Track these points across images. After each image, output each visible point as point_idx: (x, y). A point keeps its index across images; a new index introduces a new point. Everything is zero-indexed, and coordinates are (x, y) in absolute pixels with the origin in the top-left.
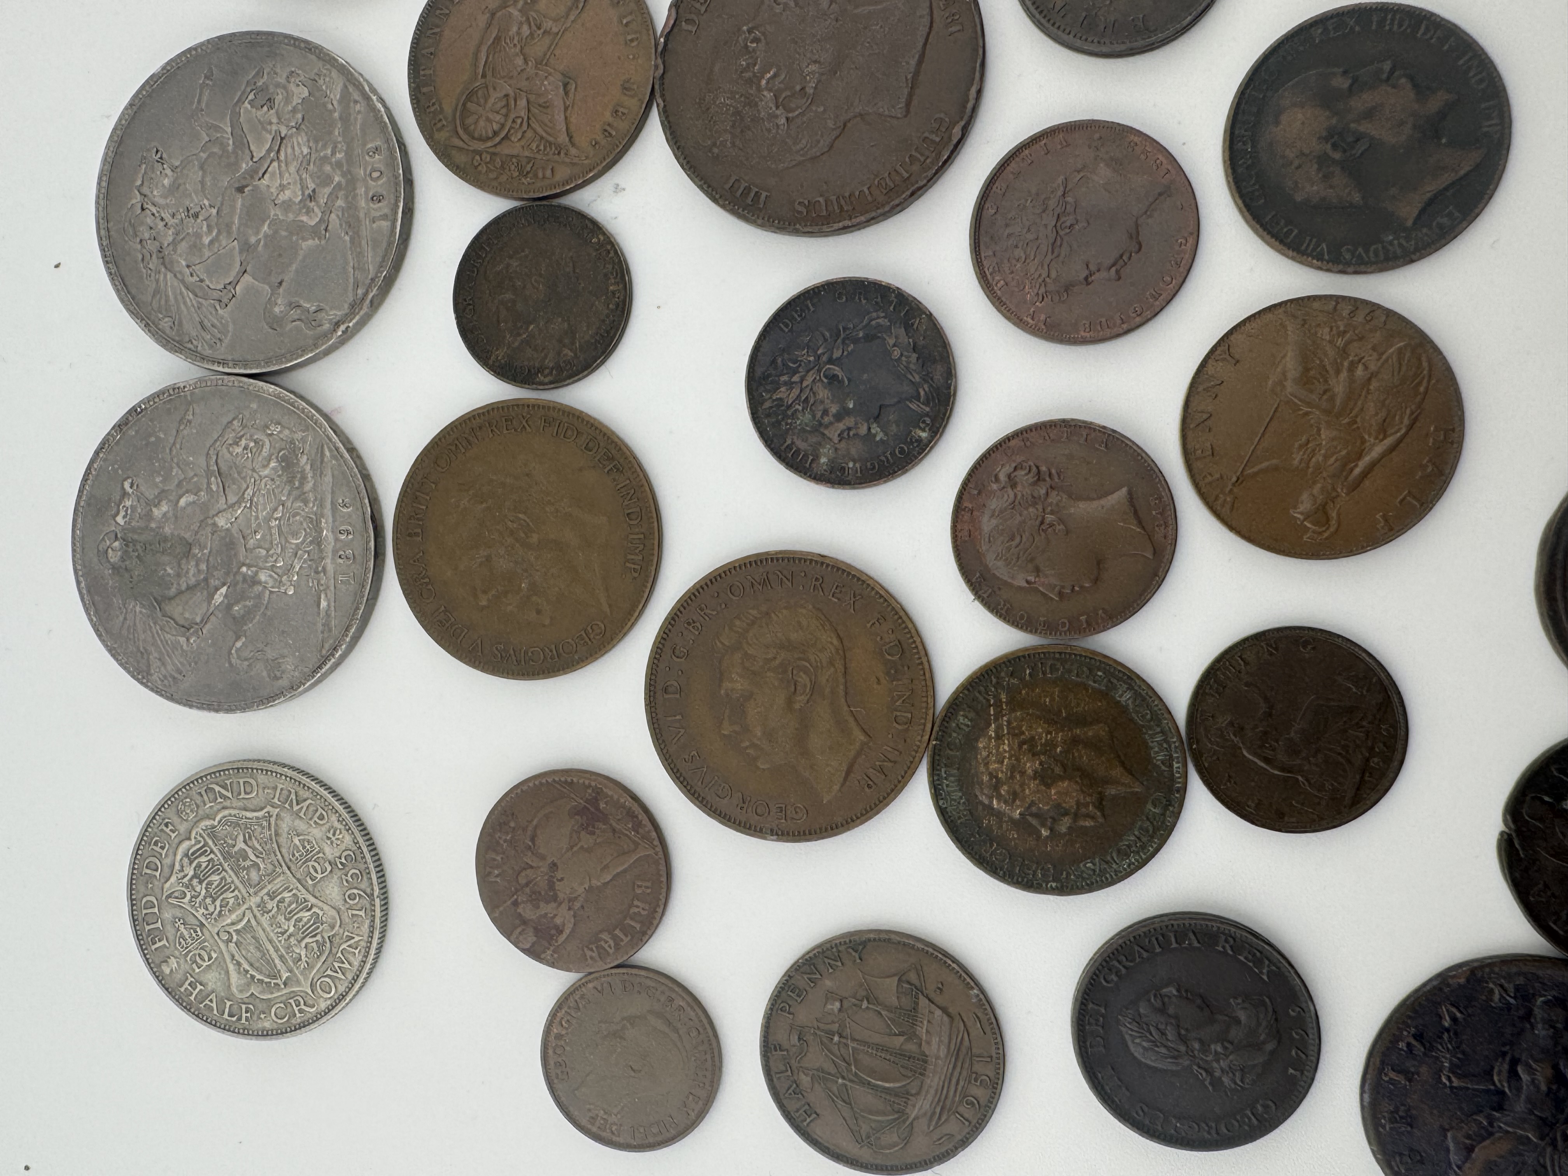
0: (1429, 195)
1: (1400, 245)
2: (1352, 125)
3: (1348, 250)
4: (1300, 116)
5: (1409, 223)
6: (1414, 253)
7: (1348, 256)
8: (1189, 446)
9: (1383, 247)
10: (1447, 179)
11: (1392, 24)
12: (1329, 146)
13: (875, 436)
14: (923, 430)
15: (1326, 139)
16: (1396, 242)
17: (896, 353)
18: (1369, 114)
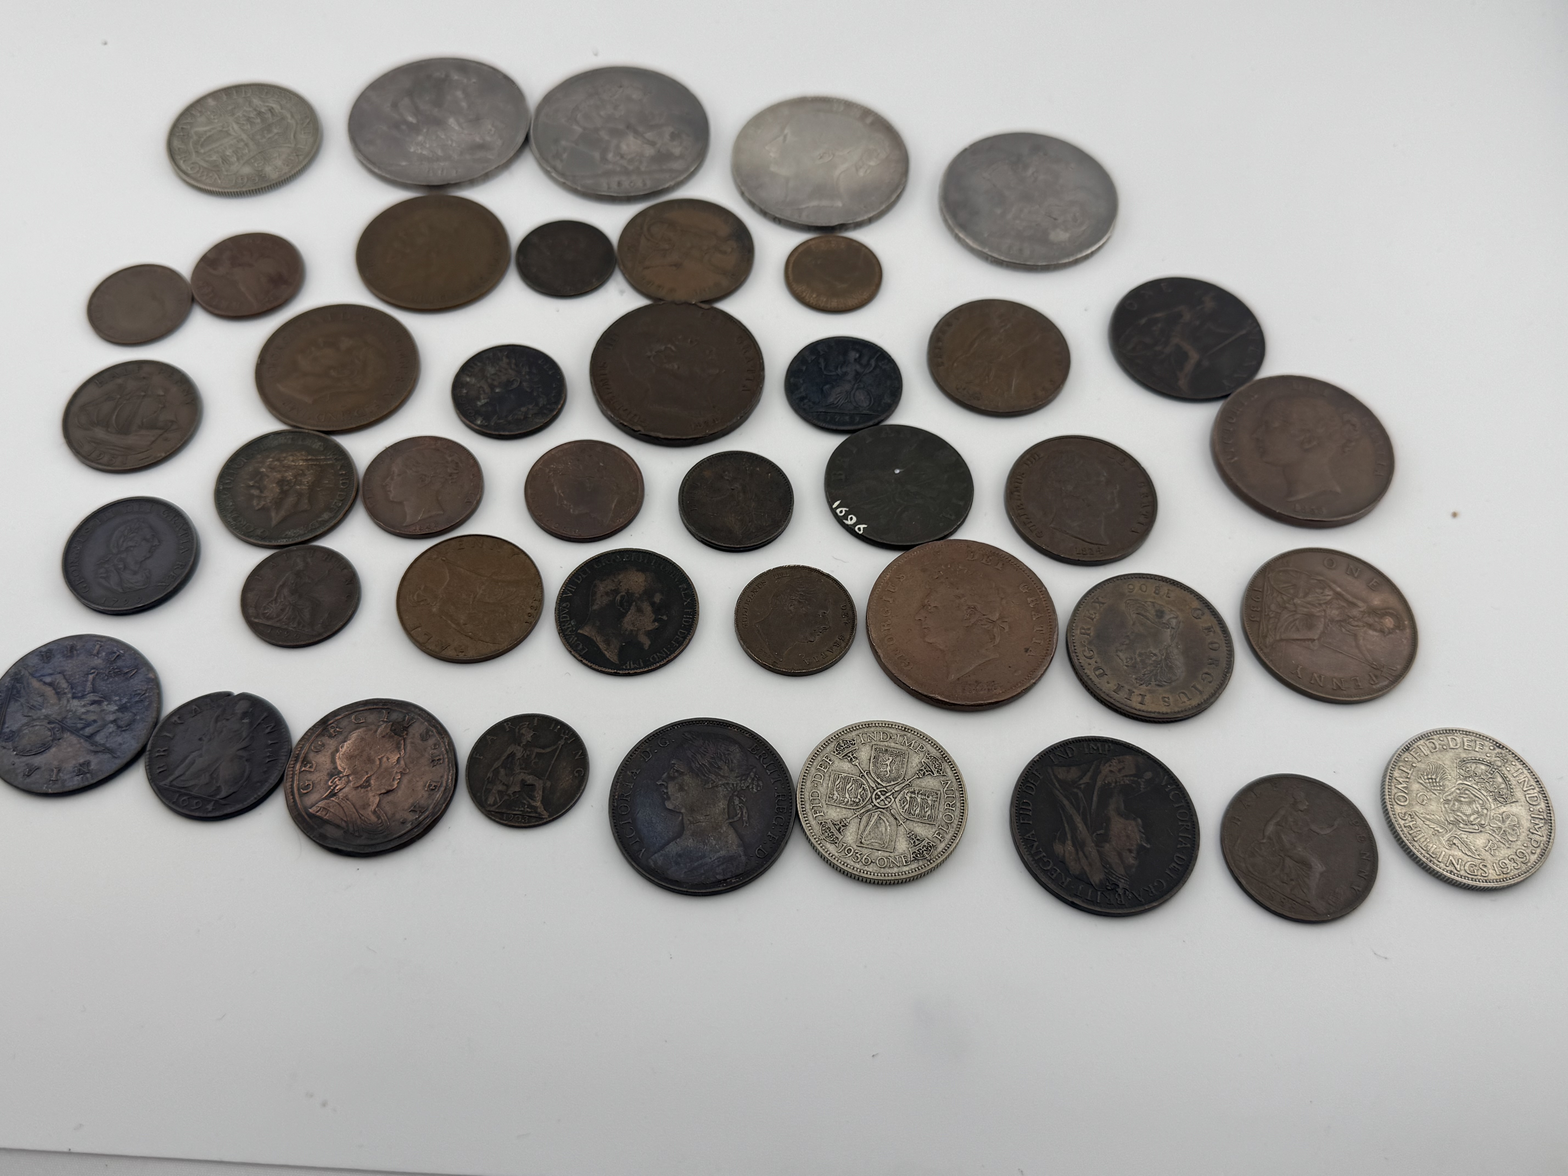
0: (595, 639)
1: (568, 628)
2: (634, 603)
3: (567, 605)
4: (640, 580)
5: (579, 631)
6: (563, 634)
7: (564, 605)
8: (465, 539)
9: (568, 621)
10: (602, 646)
11: (687, 618)
12: (624, 594)
13: (480, 402)
14: (481, 422)
15: (627, 593)
16: (570, 626)
17: (523, 409)
18: (639, 610)
